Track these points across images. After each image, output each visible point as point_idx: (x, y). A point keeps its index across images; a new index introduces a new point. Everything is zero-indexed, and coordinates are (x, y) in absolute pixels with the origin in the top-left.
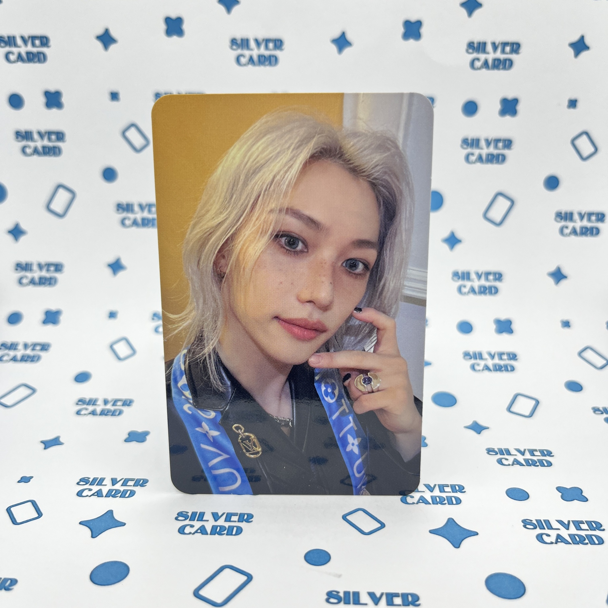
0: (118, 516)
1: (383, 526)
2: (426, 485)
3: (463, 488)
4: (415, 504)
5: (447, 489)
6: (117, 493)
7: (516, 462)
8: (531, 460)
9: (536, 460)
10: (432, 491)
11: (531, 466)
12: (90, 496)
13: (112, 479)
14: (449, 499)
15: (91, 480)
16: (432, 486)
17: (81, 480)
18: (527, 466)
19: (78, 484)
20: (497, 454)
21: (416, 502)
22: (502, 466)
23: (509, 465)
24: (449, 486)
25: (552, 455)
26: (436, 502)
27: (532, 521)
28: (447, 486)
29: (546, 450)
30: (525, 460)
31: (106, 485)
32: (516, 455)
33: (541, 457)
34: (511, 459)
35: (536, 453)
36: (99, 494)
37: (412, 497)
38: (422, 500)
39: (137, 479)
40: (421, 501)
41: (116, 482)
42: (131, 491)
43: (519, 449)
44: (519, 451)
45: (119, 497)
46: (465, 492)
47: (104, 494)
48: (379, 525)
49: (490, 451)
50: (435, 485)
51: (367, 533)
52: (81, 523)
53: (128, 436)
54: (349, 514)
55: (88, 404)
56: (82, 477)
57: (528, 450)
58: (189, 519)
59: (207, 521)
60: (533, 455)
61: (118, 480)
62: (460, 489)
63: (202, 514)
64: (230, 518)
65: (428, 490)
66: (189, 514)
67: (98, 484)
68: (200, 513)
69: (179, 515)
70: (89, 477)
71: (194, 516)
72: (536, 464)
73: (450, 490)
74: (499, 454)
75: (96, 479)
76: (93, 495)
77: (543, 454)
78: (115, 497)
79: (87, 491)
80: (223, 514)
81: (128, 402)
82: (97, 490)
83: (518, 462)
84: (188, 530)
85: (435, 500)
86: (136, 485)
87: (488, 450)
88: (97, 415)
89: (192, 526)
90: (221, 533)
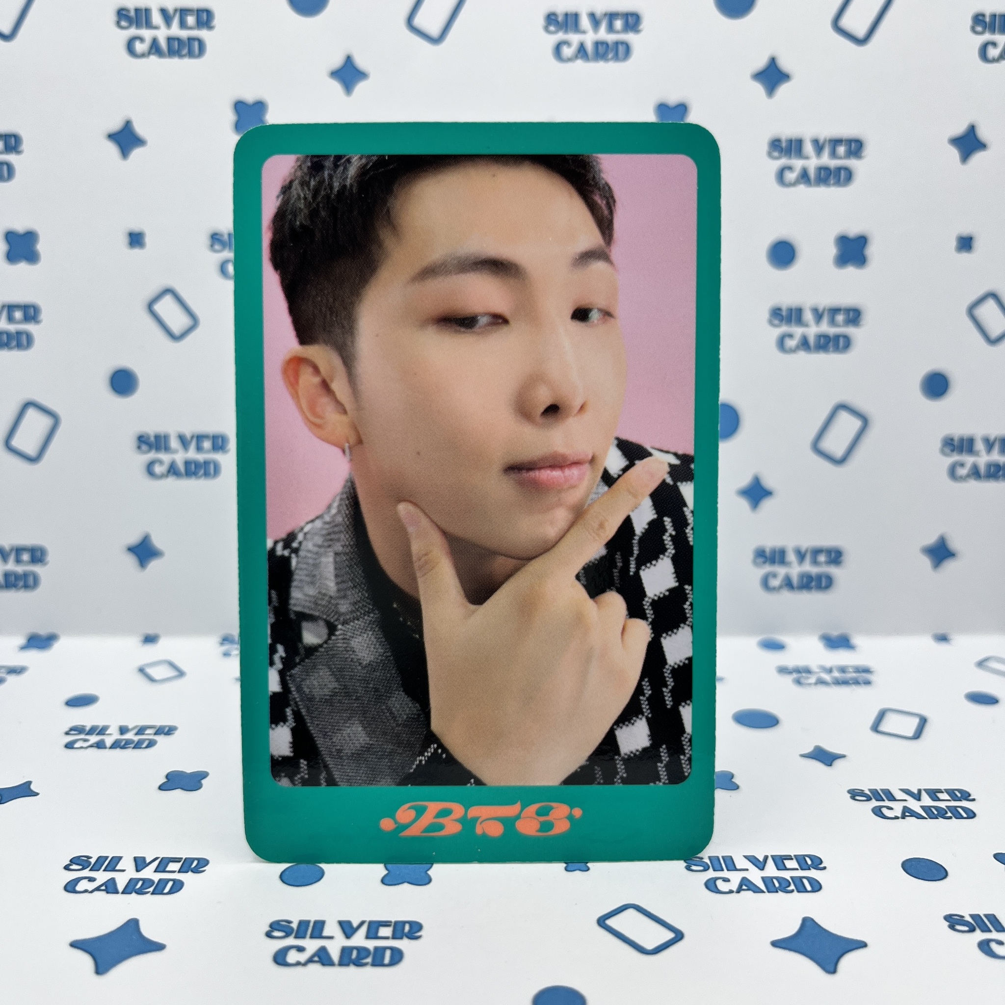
0: (148, 931)
1: (679, 936)
2: (749, 858)
3: (819, 862)
4: (734, 895)
5: (789, 864)
6: (146, 885)
7: (907, 813)
8: (936, 808)
9: (945, 808)
10: (762, 869)
11: (938, 818)
12: (92, 892)
13: (136, 859)
14: (798, 882)
15: (93, 861)
16: (761, 859)
17: (73, 861)
18: (931, 818)
19: (67, 868)
20: (869, 799)
21: (735, 889)
22: (883, 819)
23: (896, 818)
24: (793, 857)
25: (970, 798)
26: (772, 889)
27: (963, 917)
28: (789, 858)
29: (959, 790)
30: (922, 807)
31: (123, 871)
32: (906, 800)
33: (953, 802)
34: (898, 808)
35: (942, 796)
36: (110, 887)
37: (726, 880)
38: (746, 886)
39: (186, 859)
40: (744, 887)
41: (144, 865)
42: (174, 880)
43: (908, 789)
44: (907, 792)
45: (150, 893)
46: (825, 868)
47: (121, 888)
48: (670, 935)
49: (855, 794)
50: (766, 858)
51: (651, 950)
52: (74, 945)
53: (165, 780)
54: (609, 916)
55: (87, 734)
56: (75, 856)
57: (925, 790)
58: (293, 935)
59: (331, 938)
60: (938, 799)
61: (148, 861)
62: (815, 864)
63: (320, 925)
64: (377, 932)
65: (754, 867)
66: (294, 925)
67: (108, 869)
68: (316, 922)
69: (273, 927)
70: (90, 855)
71: (303, 928)
72: (947, 815)
73: (797, 866)
74: (874, 800)
75: (103, 860)
76: (98, 889)
77: (954, 798)
78: (143, 894)
79: (85, 882)
80: (362, 923)
81: (167, 729)
82: (106, 880)
83: (912, 812)
84: (293, 957)
85: (770, 885)
86: (184, 870)
87: (853, 793)
88: (105, 748)
89: (301, 949)
90: (361, 963)
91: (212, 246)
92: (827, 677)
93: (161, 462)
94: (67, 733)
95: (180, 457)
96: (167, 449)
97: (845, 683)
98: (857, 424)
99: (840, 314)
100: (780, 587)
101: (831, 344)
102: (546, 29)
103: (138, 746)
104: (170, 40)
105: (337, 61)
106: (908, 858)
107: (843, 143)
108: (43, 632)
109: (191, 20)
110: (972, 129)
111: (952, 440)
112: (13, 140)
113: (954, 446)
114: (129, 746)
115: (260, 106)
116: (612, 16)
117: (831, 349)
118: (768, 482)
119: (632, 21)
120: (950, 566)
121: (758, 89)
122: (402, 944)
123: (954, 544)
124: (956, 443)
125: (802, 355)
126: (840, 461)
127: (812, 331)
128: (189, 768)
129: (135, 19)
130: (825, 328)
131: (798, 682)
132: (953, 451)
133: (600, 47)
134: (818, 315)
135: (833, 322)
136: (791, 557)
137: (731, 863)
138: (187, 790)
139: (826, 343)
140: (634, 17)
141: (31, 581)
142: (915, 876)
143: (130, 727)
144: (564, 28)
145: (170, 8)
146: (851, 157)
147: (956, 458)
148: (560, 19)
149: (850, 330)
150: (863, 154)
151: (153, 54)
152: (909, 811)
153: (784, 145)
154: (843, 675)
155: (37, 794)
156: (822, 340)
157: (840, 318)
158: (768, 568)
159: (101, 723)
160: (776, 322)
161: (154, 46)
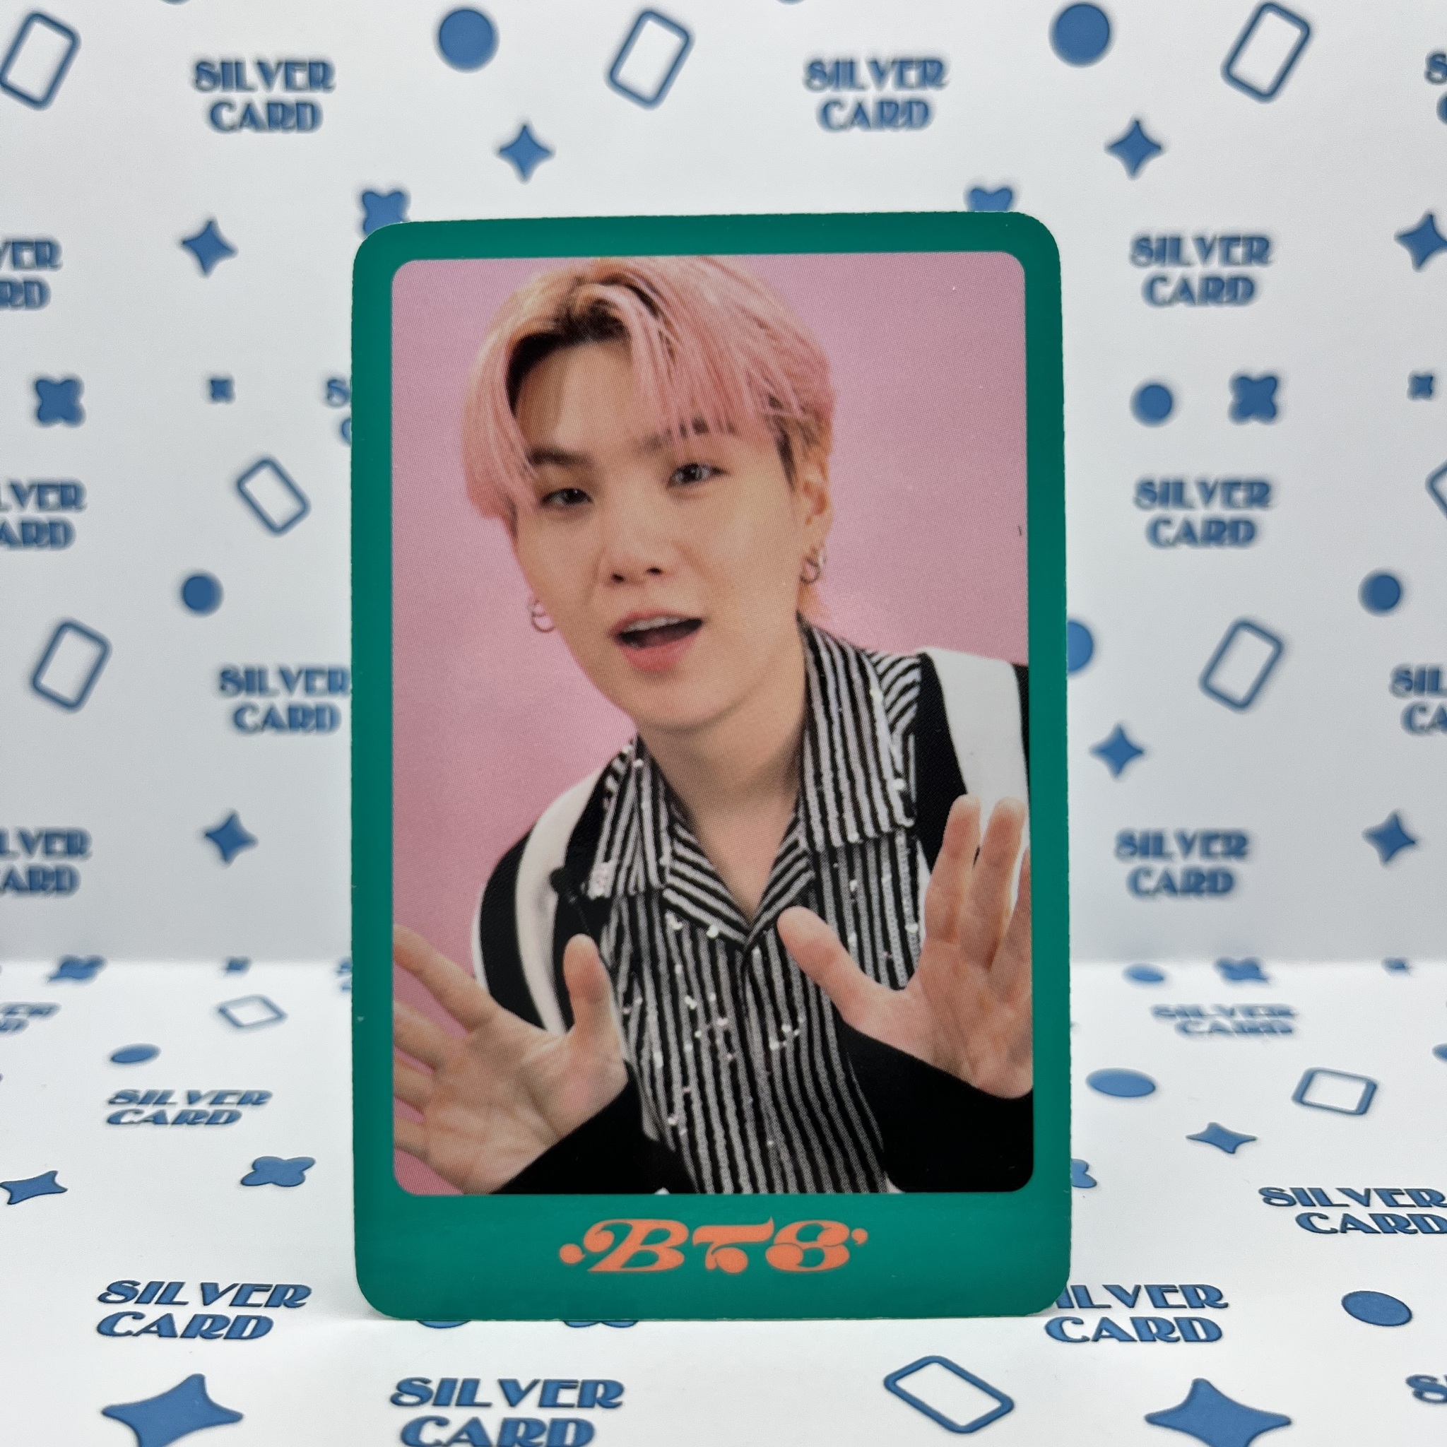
0: (218, 1393)
1: (1007, 1406)
3: (1217, 1295)
4: (1090, 1344)
5: (1172, 1298)
6: (218, 1325)
7: (1349, 1224)
10: (1131, 1306)
12: (137, 1334)
13: (203, 1286)
14: (1185, 1325)
15: (141, 1289)
17: (111, 1289)
19: (102, 1299)
20: (1292, 1203)
21: (1091, 1335)
22: (1315, 1235)
23: (1334, 1231)
24: (1178, 1289)
25: (1444, 1202)
27: (1435, 1379)
28: (1173, 1289)
29: (1427, 1191)
30: (1371, 1215)
31: (185, 1303)
32: (1347, 1205)
33: (1418, 1208)
34: (1335, 1218)
35: (1401, 1199)
36: (164, 1328)
37: (1078, 1322)
38: (1107, 1331)
39: (277, 1286)
40: (1105, 1333)
41: (217, 1295)
42: (258, 1318)
43: (1350, 1189)
44: (1349, 1193)
45: (223, 1337)
46: (1226, 1305)
47: (180, 1327)
48: (994, 1405)
50: (1137, 1289)
51: (962, 1427)
52: (109, 1413)
53: (252, 1171)
54: (903, 1373)
55: (141, 1103)
56: (117, 1281)
57: (1376, 1190)
58: (431, 1401)
59: (487, 1405)
60: (1395, 1204)
61: (221, 1290)
62: (1212, 1299)
63: (471, 1386)
64: (556, 1396)
65: (1119, 1302)
66: (434, 1387)
67: (164, 1300)
68: (465, 1382)
69: (404, 1388)
70: (137, 1280)
71: (446, 1391)
72: (1410, 1228)
73: (1184, 1302)
74: (1299, 1205)
75: (156, 1287)
76: (146, 1330)
77: (1420, 1202)
78: (212, 1338)
79: (128, 1319)
80: (535, 1383)
81: (256, 1096)
82: (159, 1318)
83: (1356, 1223)
84: (430, 1434)
85: (1144, 1330)
86: (274, 1304)
87: (1267, 1193)
88: (166, 1123)
89: (442, 1422)
90: (530, 1443)
91: (329, 397)
92: (1226, 1022)
93: (254, 709)
94: (112, 1102)
95: (281, 701)
96: (263, 689)
97: (1254, 1030)
98: (1267, 649)
99: (1238, 489)
100: (1157, 890)
101: (1227, 534)
102: (808, 84)
103: (213, 1120)
104: (271, 106)
105: (508, 132)
106: (1351, 1291)
107: (1241, 243)
108: (83, 954)
109: (300, 77)
110: (1430, 220)
111: (1408, 672)
112: (47, 249)
113: (1409, 680)
114: (198, 1121)
115: (398, 198)
116: (902, 65)
117: (1227, 541)
118: (1137, 736)
119: (933, 71)
120: (1407, 858)
121: (1116, 165)
122: (593, 1415)
123: (1413, 825)
124: (1413, 677)
125: (1184, 549)
126: (1242, 705)
127: (1199, 514)
128: (286, 1154)
129: (221, 75)
130: (1218, 510)
131: (1184, 1030)
132: (1409, 689)
133: (886, 108)
134: (1208, 492)
135: (1229, 502)
136: (1172, 846)
137: (1086, 1296)
138: (282, 1186)
139: (1219, 533)
140: (936, 65)
141: (66, 881)
142: (1363, 1317)
143: (203, 1092)
144: (835, 82)
145: (272, 61)
146: (1253, 262)
147: (1413, 699)
148: (828, 69)
149: (1255, 514)
150: (1269, 259)
151: (248, 126)
152: (1353, 1222)
153: (1154, 246)
154: (1250, 1019)
155: (63, 1190)
156: (1214, 528)
157: (1240, 495)
158: (1138, 862)
159: (160, 1087)
160: (1146, 502)
161: (248, 115)
